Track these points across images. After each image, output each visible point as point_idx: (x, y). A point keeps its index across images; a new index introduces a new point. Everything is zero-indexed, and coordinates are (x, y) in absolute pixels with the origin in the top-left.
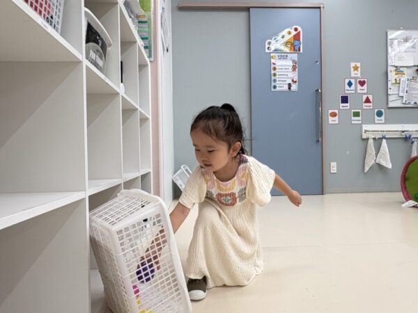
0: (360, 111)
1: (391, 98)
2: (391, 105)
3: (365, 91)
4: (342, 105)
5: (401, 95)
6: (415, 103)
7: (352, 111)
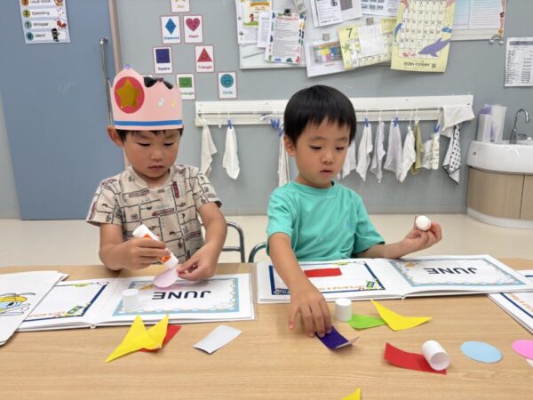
0: (191, 76)
1: (243, 52)
2: (245, 64)
3: (200, 40)
4: (158, 66)
5: (261, 45)
6: (289, 60)
7: (179, 76)
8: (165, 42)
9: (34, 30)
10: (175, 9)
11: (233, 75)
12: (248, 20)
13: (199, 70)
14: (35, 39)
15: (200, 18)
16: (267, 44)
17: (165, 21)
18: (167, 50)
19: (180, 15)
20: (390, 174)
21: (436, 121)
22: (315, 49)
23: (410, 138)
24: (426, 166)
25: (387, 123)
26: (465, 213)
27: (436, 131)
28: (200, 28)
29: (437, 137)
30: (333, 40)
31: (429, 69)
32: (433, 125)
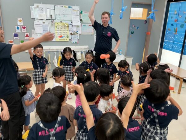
0: (24, 40)
4: (14, 37)
7: (20, 40)
10: (19, 24)
13: (26, 39)
15: (26, 26)
17: (16, 27)
18: (17, 34)
19: (21, 26)
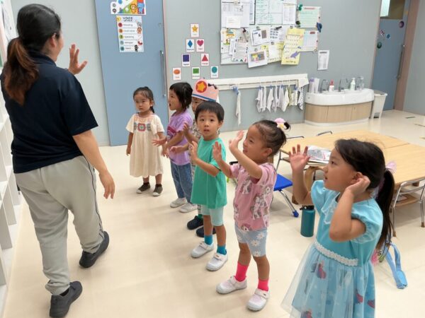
1: (223, 56)
2: (223, 62)
3: (203, 50)
4: (183, 63)
5: (230, 53)
6: (242, 60)
7: (193, 68)
8: (188, 51)
9: (124, 46)
10: (192, 36)
11: (217, 67)
12: (225, 42)
13: (202, 65)
14: (125, 50)
15: (204, 40)
16: (233, 53)
17: (188, 41)
18: (188, 55)
19: (195, 38)
20: (279, 109)
21: (295, 85)
22: (252, 55)
23: (287, 93)
24: (292, 104)
25: (278, 86)
26: (303, 122)
27: (295, 89)
28: (203, 45)
29: (297, 92)
30: (259, 51)
31: (293, 63)
32: (294, 87)
